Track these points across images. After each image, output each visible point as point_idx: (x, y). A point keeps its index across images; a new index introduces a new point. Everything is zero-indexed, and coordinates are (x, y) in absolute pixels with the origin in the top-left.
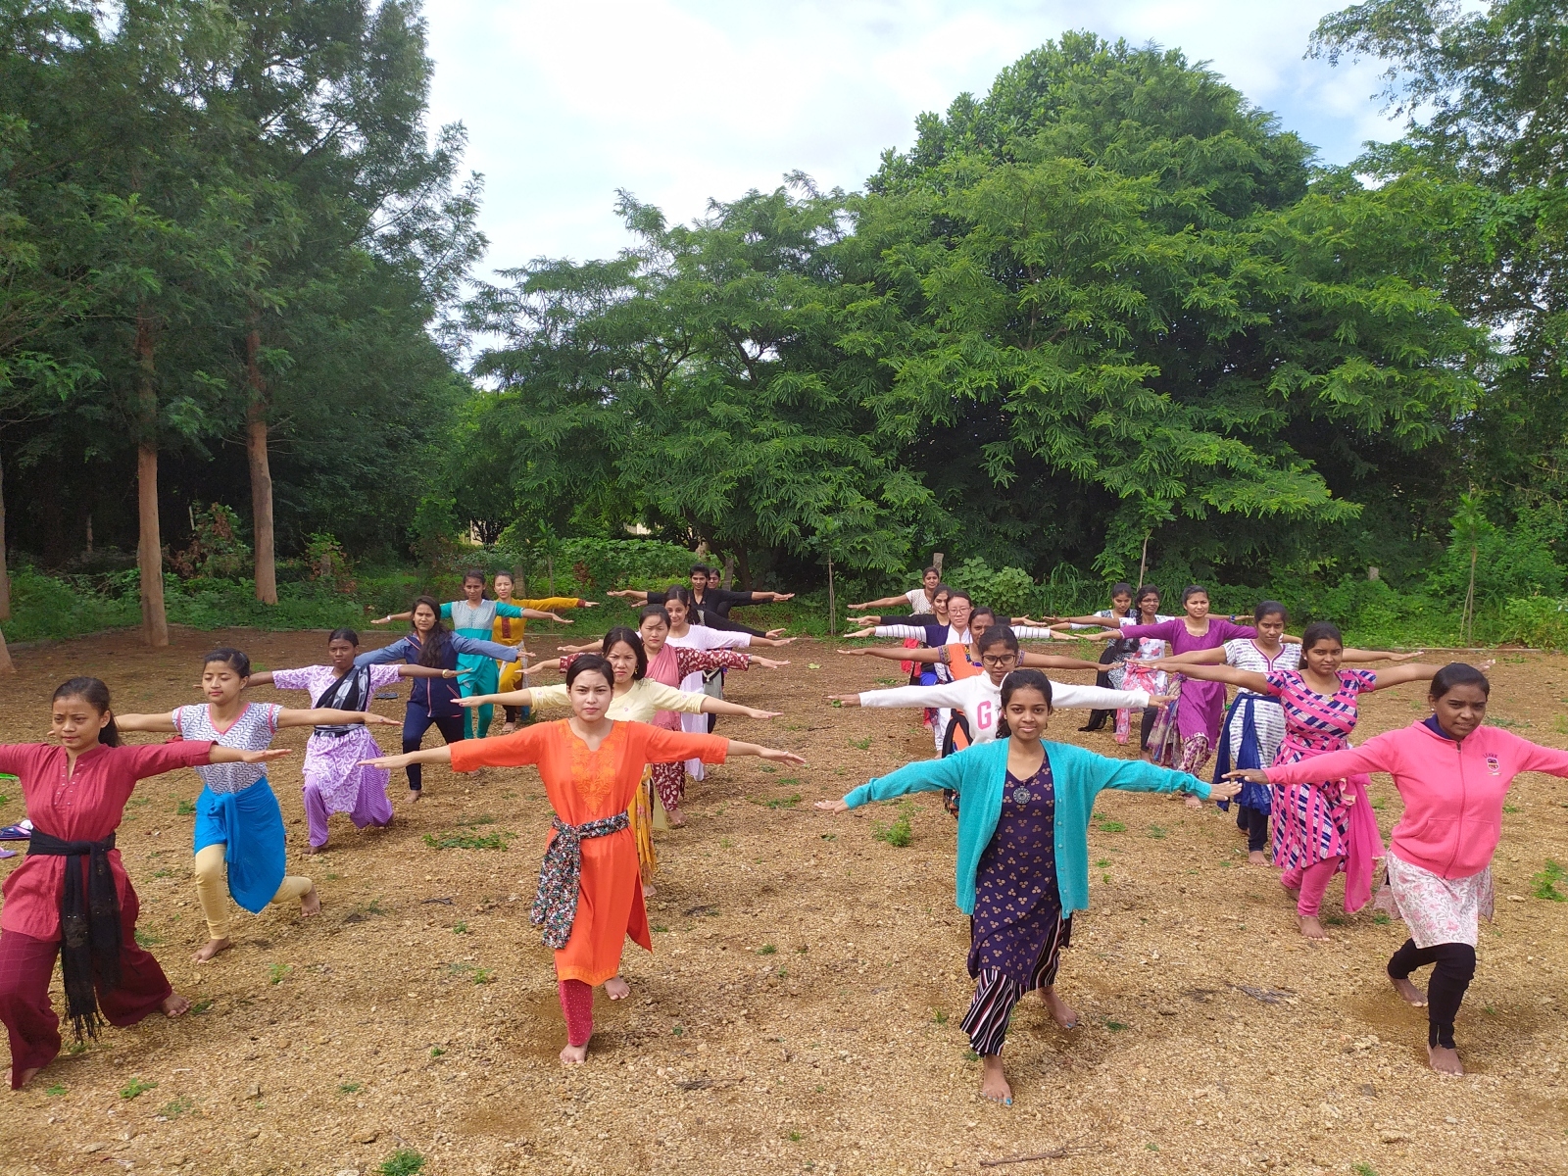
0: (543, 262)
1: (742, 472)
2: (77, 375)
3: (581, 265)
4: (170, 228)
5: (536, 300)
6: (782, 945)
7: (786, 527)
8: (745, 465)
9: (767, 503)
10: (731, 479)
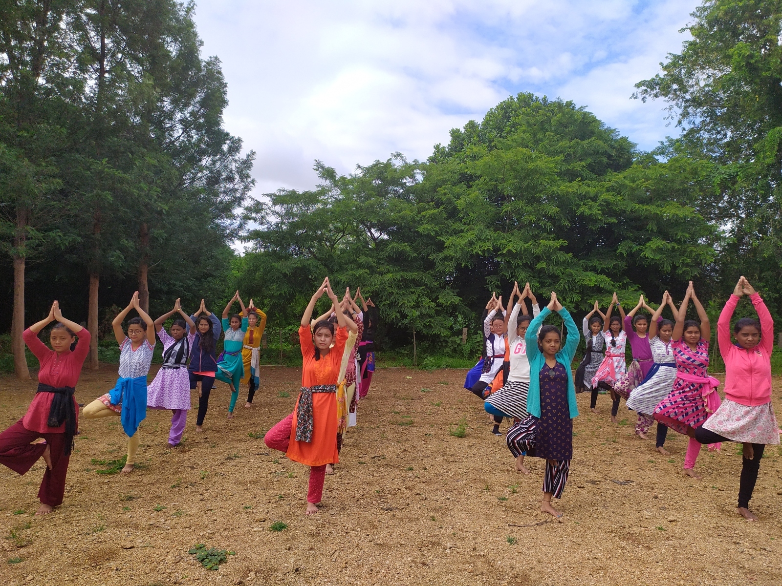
0: (284, 191)
1: (374, 288)
2: (70, 239)
3: (301, 193)
4: (119, 174)
5: (278, 208)
6: (415, 467)
7: (394, 314)
8: (375, 285)
9: (385, 303)
10: (369, 292)
